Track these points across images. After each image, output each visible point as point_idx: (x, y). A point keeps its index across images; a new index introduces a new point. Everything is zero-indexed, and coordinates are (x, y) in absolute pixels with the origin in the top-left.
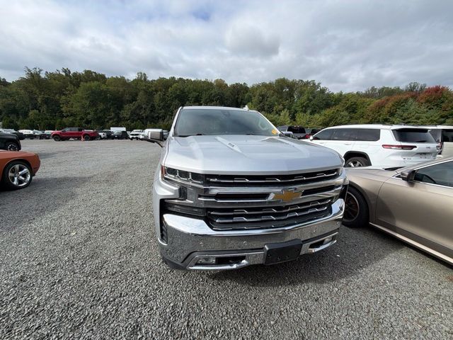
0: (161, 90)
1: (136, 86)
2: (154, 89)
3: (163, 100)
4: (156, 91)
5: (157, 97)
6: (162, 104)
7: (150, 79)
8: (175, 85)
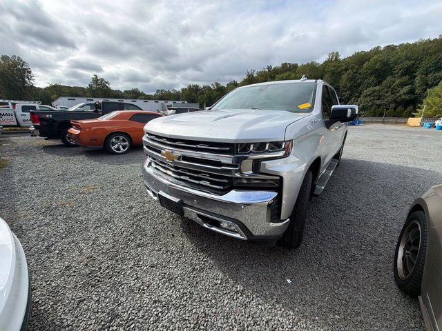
0: (352, 68)
1: (324, 69)
2: (344, 68)
3: (352, 79)
4: (346, 70)
5: (345, 77)
6: (349, 85)
7: (342, 57)
8: (375, 57)
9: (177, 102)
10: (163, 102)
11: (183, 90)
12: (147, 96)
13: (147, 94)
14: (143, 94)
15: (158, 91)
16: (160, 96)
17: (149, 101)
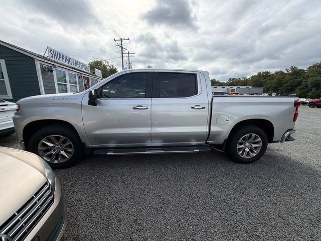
9: (241, 87)
10: (229, 87)
11: (253, 77)
12: (221, 83)
13: (221, 82)
14: (218, 82)
15: (230, 79)
16: (231, 83)
17: (218, 87)
